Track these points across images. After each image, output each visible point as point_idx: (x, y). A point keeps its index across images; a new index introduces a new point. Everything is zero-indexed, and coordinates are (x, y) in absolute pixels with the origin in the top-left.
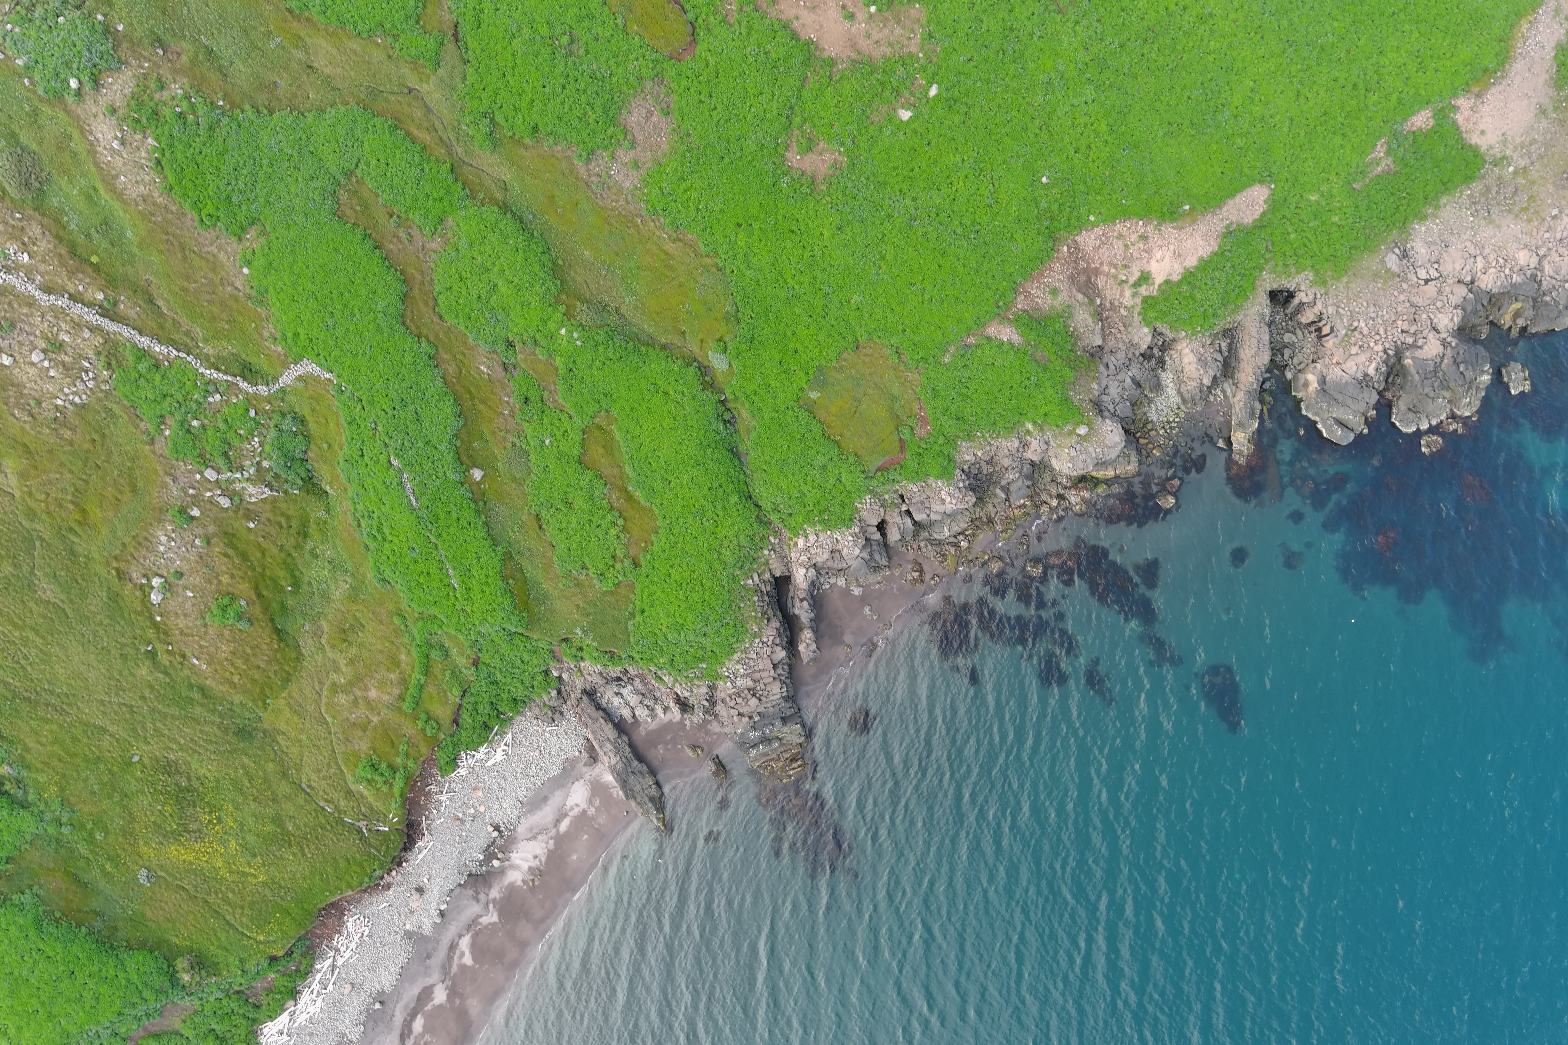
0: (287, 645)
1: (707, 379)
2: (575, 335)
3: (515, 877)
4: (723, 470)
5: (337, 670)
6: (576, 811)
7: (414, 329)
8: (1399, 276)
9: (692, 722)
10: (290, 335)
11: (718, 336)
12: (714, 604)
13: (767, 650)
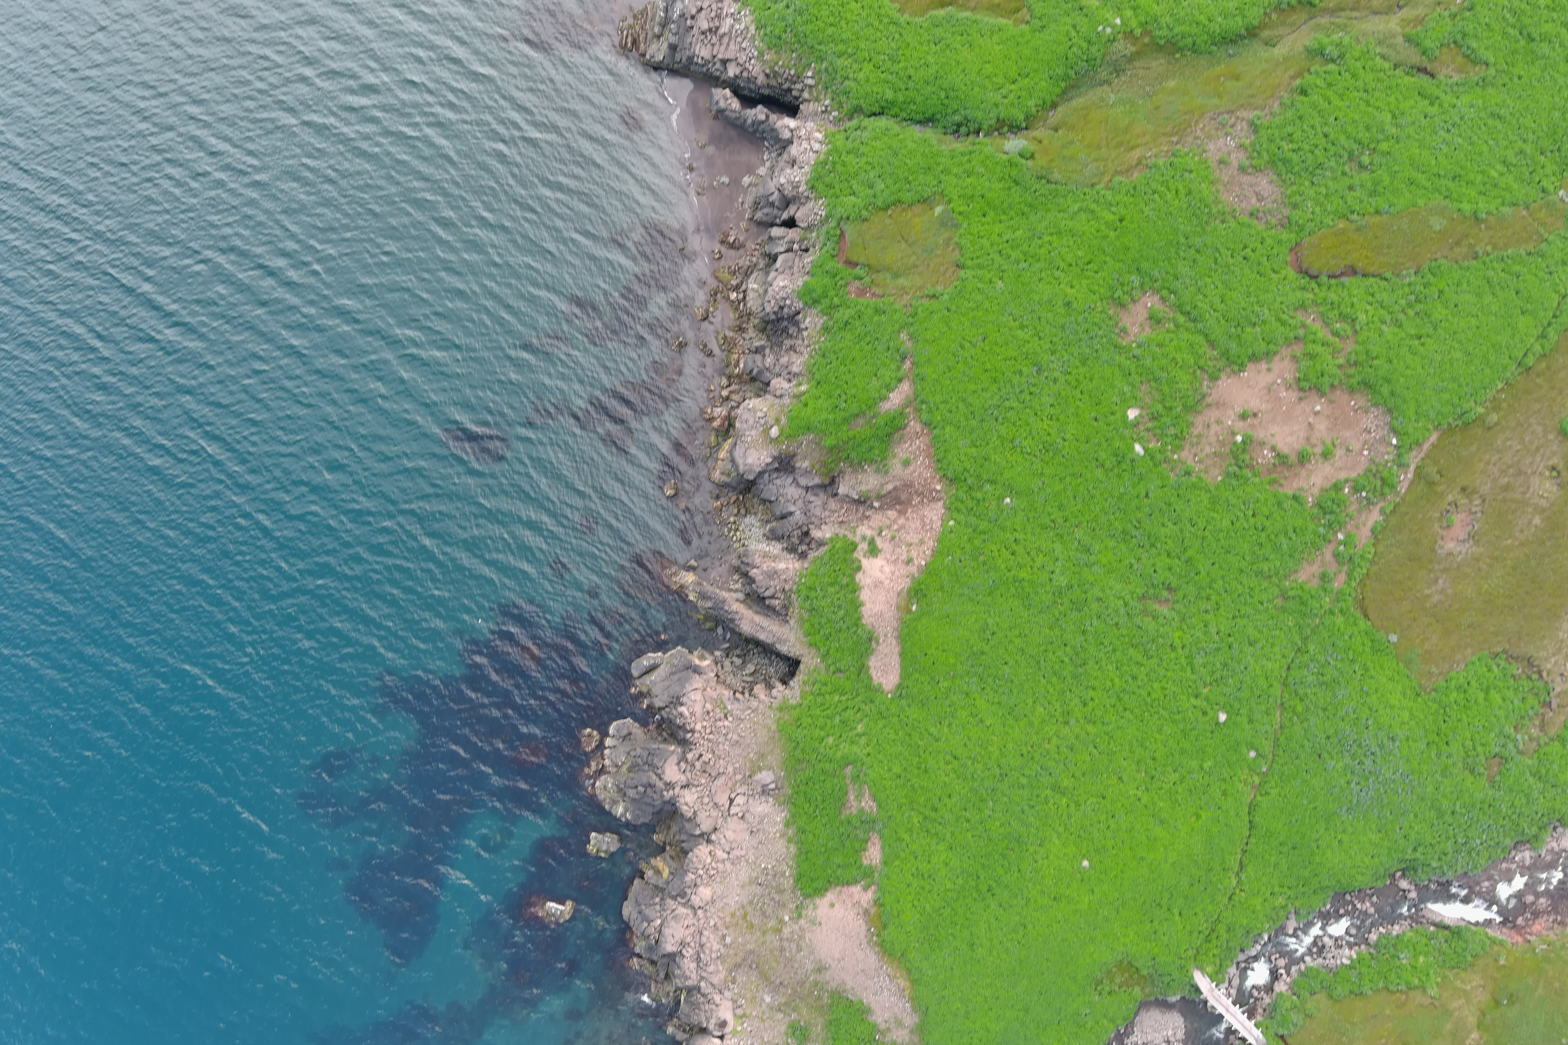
1: (1006, 129)
2: (1109, 30)
8: (750, 777)
12: (810, 27)
13: (742, 58)
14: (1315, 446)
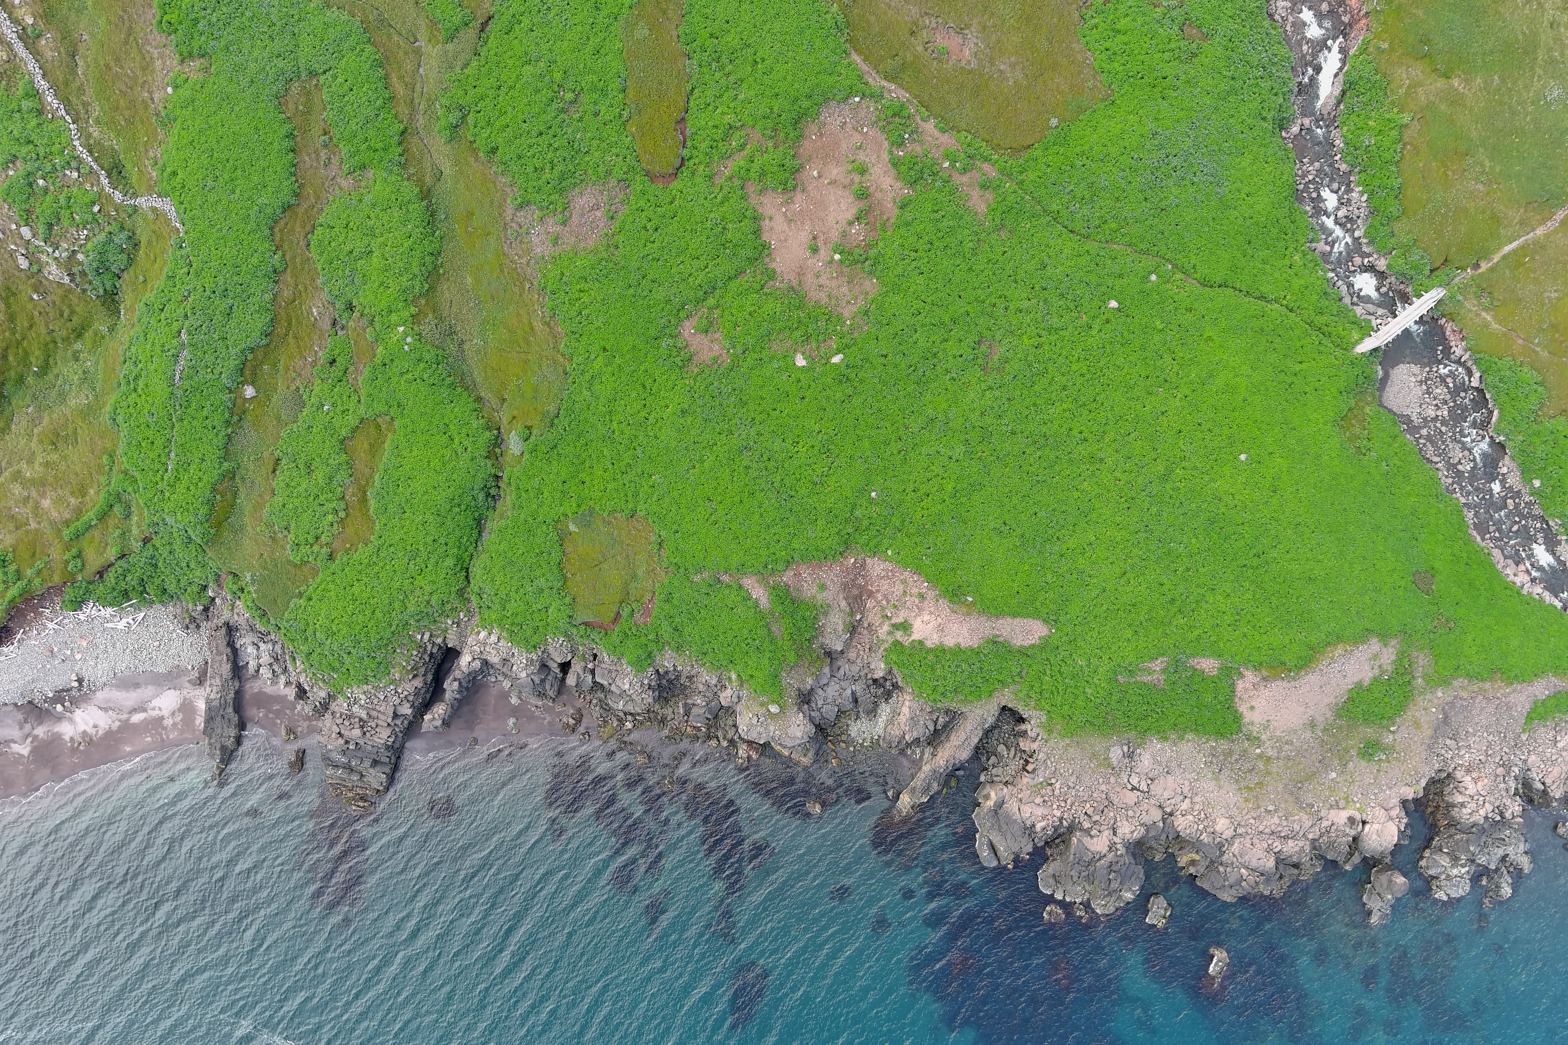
1: (497, 450)
2: (409, 340)
3: (67, 730)
4: (458, 533)
6: (156, 713)
7: (278, 239)
8: (1113, 769)
10: (169, 170)
11: (529, 424)
14: (852, 180)
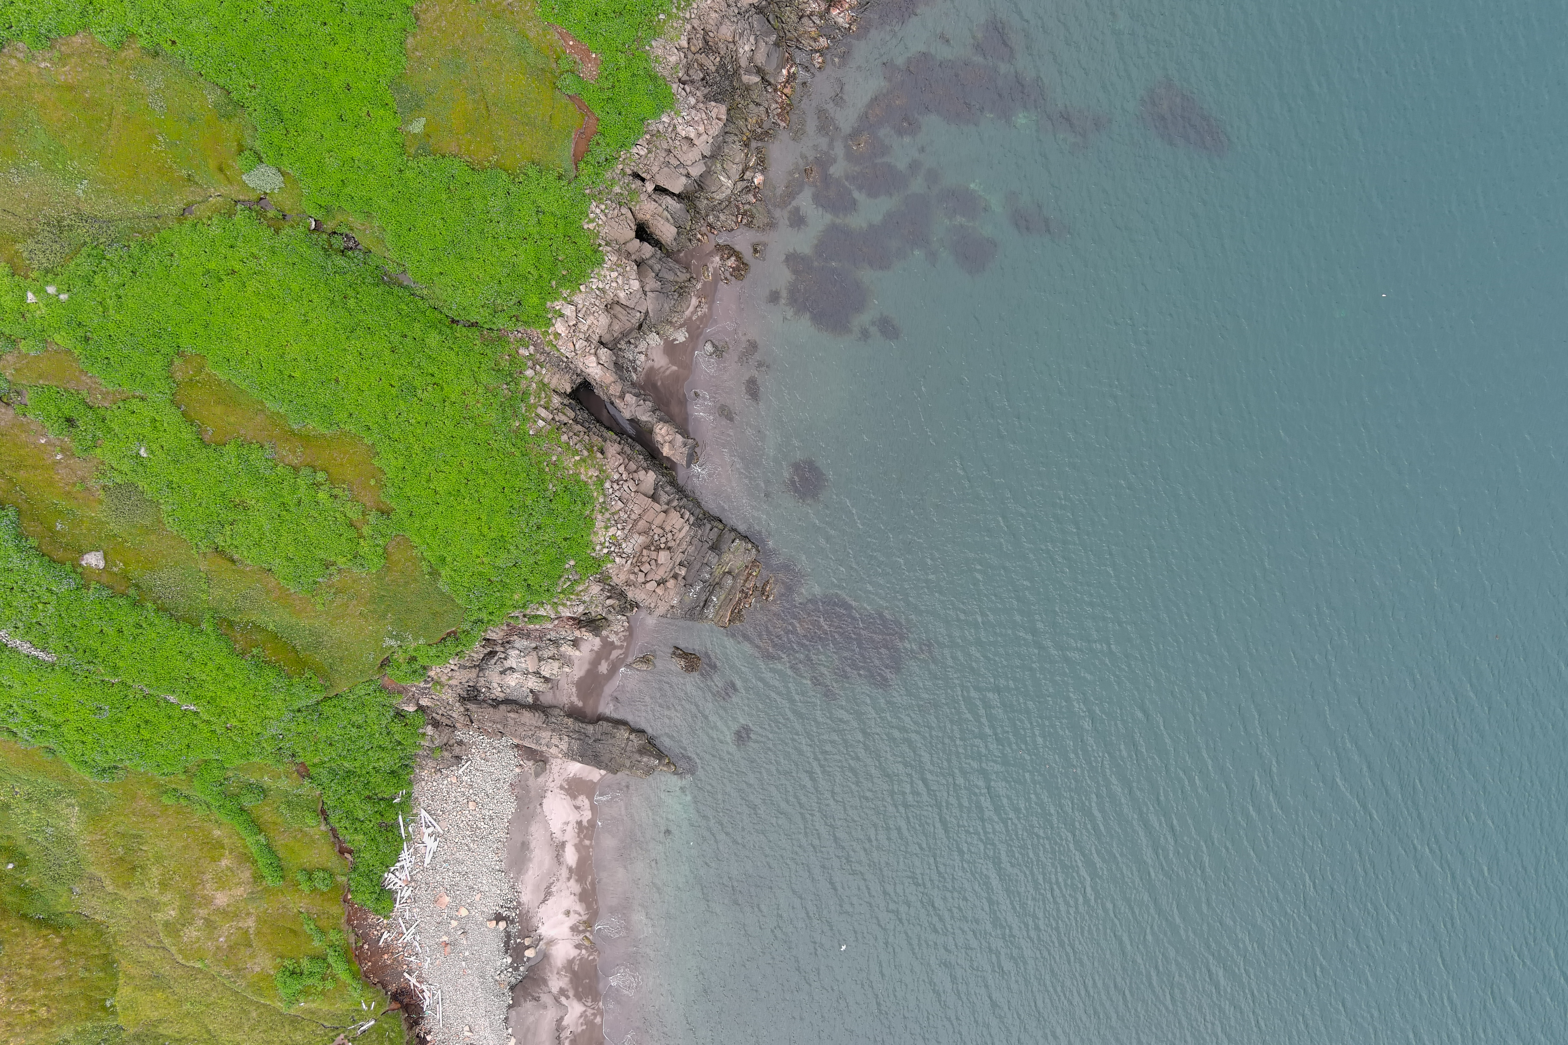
0: (70, 927)
1: (271, 214)
2: (51, 290)
3: (563, 951)
5: (155, 906)
6: (570, 831)
9: (616, 633)
11: (233, 145)
12: (518, 484)
13: (629, 487)
